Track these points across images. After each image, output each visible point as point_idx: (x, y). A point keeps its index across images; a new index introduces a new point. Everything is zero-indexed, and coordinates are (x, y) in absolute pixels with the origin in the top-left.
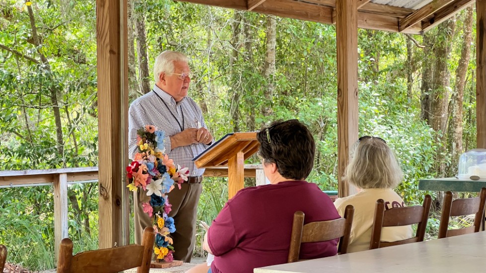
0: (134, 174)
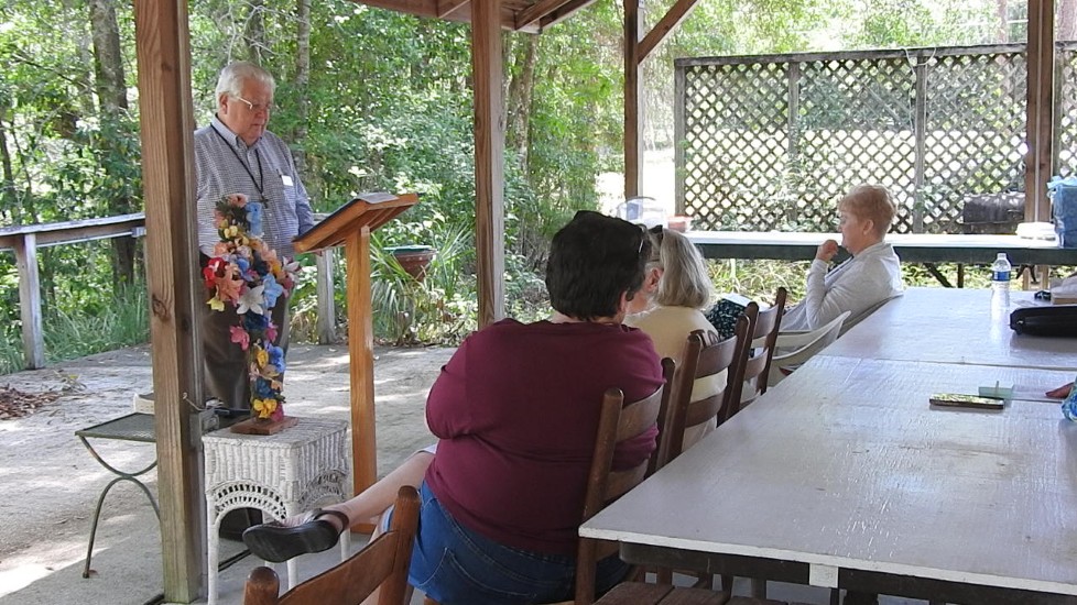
0: (218, 280)
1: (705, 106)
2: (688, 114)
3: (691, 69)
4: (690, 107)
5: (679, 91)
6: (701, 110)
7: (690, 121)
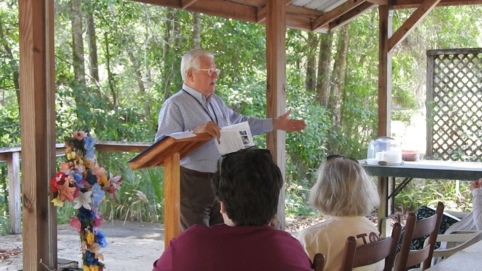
0: (60, 187)
1: (446, 80)
2: (435, 85)
3: (437, 56)
4: (437, 80)
5: (429, 70)
6: (444, 82)
7: (437, 90)
